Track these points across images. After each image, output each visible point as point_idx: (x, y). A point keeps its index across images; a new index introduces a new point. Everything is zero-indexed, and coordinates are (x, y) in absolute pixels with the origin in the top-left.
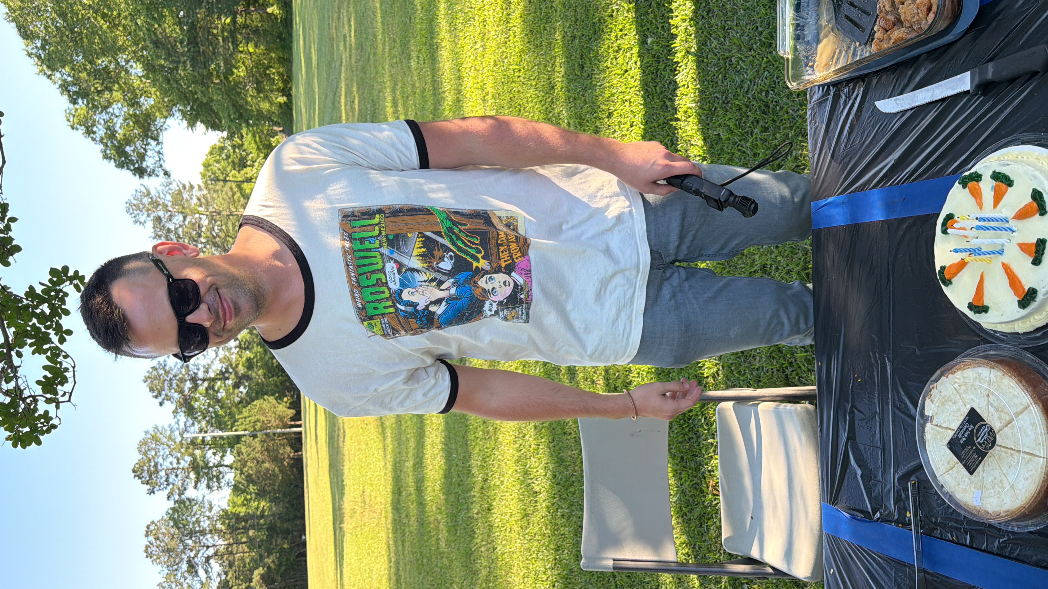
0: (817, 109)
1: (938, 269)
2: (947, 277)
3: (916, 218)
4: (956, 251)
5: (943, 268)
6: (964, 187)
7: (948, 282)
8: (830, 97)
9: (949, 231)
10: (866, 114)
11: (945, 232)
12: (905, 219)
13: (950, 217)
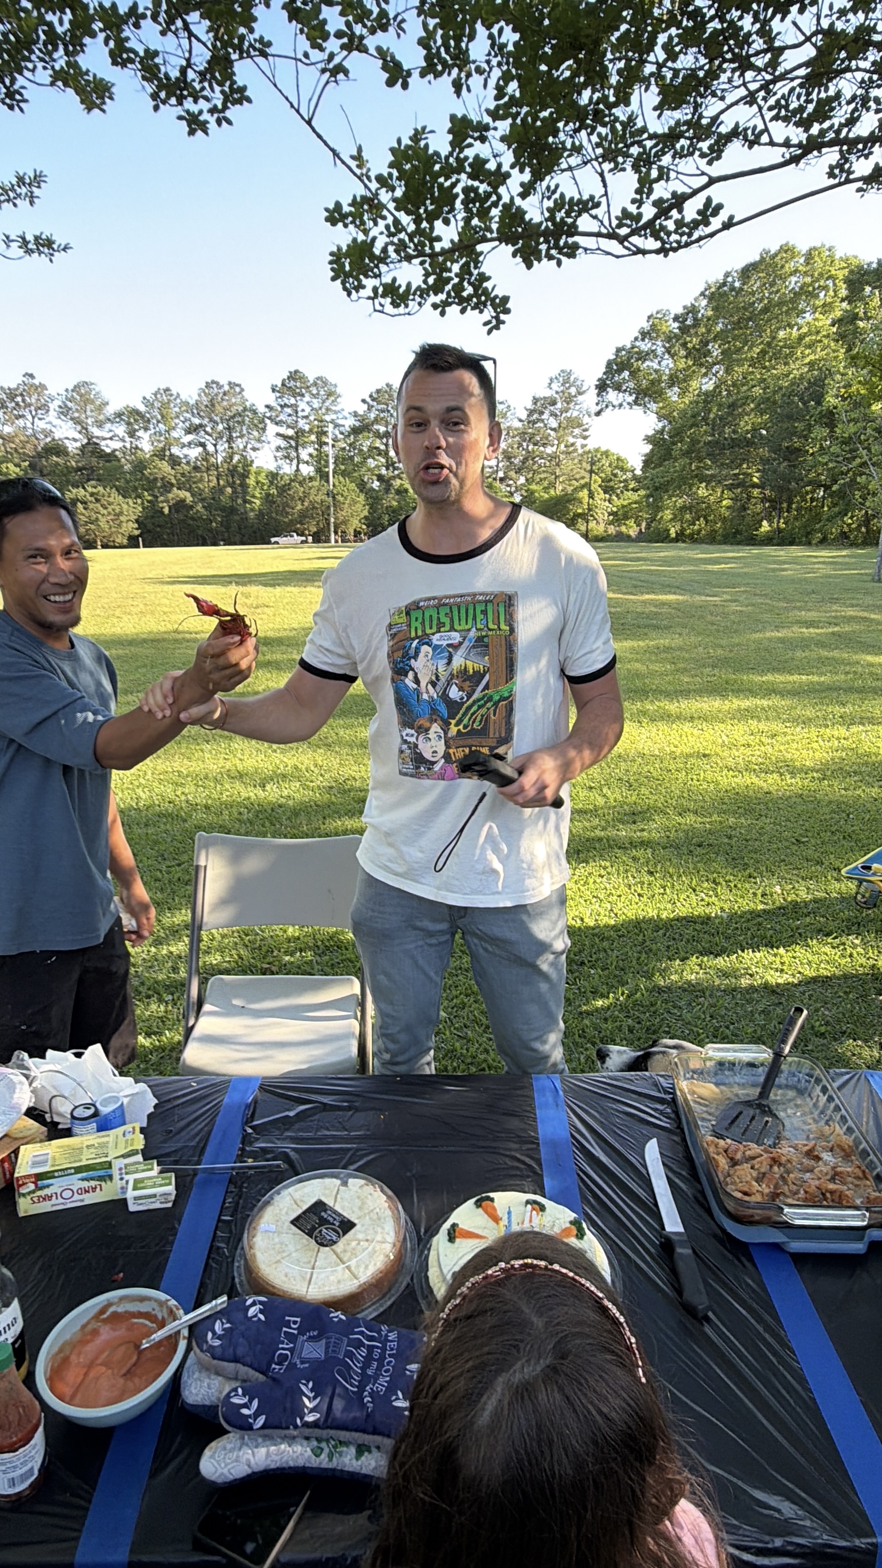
0: (650, 1081)
1: (492, 1195)
2: (484, 1204)
3: (541, 1176)
4: (509, 1213)
5: (492, 1200)
6: (571, 1222)
7: (478, 1204)
8: (663, 1096)
9: (529, 1207)
10: (645, 1129)
11: (528, 1202)
12: (540, 1165)
13: (542, 1208)
